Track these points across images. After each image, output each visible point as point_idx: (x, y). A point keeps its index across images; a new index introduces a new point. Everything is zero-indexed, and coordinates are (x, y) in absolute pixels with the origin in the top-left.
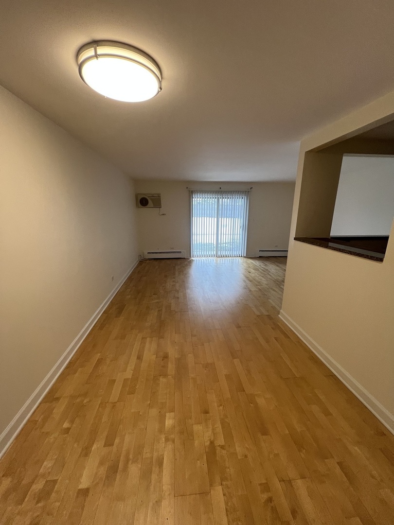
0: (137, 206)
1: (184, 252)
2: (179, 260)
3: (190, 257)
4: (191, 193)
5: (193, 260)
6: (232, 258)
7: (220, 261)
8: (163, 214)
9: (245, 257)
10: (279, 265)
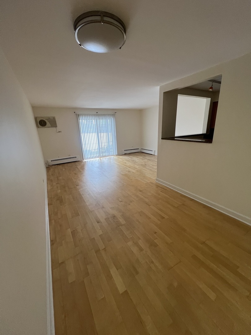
0: (38, 127)
1: (78, 157)
2: (76, 162)
3: (83, 159)
4: (78, 116)
5: (85, 162)
6: (110, 157)
7: (103, 160)
8: (59, 132)
9: (117, 155)
10: (138, 157)
